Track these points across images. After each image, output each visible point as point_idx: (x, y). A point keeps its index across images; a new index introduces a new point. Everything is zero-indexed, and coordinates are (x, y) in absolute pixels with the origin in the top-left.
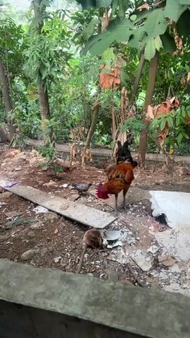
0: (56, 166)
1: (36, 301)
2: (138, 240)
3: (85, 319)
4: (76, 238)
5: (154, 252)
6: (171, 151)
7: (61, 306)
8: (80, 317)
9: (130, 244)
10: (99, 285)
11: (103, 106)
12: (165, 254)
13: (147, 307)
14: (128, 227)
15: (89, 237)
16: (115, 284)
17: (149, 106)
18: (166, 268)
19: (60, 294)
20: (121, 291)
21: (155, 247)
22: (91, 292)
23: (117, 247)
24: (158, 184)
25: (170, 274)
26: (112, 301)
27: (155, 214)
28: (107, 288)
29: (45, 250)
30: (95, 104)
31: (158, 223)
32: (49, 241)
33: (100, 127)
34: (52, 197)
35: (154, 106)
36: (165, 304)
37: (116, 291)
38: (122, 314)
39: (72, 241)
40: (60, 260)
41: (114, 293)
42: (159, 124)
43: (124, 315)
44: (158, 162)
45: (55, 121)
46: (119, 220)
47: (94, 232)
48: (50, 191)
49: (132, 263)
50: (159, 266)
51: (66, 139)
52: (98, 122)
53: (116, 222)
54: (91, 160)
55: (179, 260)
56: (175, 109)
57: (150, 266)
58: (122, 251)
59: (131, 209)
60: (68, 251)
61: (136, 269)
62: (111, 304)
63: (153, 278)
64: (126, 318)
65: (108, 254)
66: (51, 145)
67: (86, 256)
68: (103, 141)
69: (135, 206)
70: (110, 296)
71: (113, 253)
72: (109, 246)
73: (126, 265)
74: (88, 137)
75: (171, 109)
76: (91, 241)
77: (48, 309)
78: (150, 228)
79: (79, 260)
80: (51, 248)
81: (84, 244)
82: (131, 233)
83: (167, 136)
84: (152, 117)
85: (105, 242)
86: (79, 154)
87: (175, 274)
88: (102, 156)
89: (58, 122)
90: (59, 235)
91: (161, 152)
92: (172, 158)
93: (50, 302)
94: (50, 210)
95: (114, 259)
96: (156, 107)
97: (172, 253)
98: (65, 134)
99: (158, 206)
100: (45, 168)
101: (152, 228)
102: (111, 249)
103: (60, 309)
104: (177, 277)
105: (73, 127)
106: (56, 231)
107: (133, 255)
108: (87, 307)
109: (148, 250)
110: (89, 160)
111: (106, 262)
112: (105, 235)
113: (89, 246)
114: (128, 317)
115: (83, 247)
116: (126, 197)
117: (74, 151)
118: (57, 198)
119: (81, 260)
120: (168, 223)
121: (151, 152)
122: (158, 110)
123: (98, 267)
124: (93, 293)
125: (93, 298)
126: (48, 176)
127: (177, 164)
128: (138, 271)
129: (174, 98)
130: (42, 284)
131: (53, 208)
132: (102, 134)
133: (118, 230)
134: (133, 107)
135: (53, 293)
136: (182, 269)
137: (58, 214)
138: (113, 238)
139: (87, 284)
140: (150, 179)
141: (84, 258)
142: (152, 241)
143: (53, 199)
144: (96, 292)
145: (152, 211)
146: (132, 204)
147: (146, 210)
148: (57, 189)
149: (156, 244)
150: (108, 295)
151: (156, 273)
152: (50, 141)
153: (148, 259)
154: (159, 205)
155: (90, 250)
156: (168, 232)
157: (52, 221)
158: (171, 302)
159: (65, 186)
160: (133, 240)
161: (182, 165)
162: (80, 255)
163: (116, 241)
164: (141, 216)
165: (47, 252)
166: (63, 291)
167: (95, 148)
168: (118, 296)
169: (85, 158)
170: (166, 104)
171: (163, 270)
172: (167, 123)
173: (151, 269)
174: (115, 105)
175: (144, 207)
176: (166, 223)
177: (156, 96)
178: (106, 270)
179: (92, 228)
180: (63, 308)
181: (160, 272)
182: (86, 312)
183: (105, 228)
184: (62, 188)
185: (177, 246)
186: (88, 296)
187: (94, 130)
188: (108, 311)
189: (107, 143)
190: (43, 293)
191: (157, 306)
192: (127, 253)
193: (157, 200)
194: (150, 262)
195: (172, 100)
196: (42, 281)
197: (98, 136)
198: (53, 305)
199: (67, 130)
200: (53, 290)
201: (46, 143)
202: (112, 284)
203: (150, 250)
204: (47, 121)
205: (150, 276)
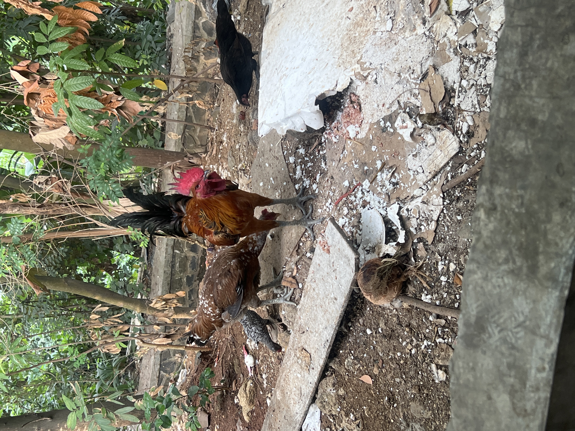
0: (195, 388)
1: (534, 411)
2: (384, 165)
3: (568, 279)
4: (382, 325)
5: (410, 125)
6: (159, 84)
7: (540, 343)
8: (566, 292)
9: (395, 184)
10: (486, 247)
11: (33, 262)
12: (415, 95)
13: (533, 122)
14: (351, 190)
15: (380, 292)
16: (482, 205)
17: (36, 139)
18: (449, 93)
19: (513, 347)
20: (498, 191)
21: (398, 123)
22: (504, 267)
23: (401, 218)
24: (243, 116)
25: (464, 83)
26: (523, 211)
27: (317, 123)
28: (491, 226)
29: (415, 408)
30: (28, 286)
31: (340, 115)
32: (392, 399)
33: (92, 272)
34: (279, 395)
35: (35, 128)
36: (523, 77)
37: (497, 201)
38: (553, 186)
39: (390, 336)
40: (439, 367)
41: (503, 207)
42: (86, 112)
43: (557, 179)
44: (188, 119)
45: (72, 396)
46: (335, 214)
47: (366, 279)
48: (262, 403)
49: (440, 180)
50: (445, 112)
51: (122, 364)
52: (79, 277)
53: (341, 222)
54: (181, 294)
55: (430, 63)
56: (43, 72)
57: (447, 133)
58: (411, 205)
59: (307, 183)
60: (417, 346)
61: (454, 168)
62: (531, 214)
63: (476, 126)
64: (562, 175)
65: (420, 240)
66: (139, 404)
67: (426, 298)
68: (130, 263)
69: (298, 172)
70: (512, 218)
71: (418, 229)
72: (401, 239)
73: (446, 194)
74: (120, 304)
75: (43, 82)
76: (390, 284)
77: (551, 377)
78: (352, 135)
79: (438, 317)
80: (411, 392)
81: (397, 304)
82: (366, 184)
83: (118, 93)
84: (64, 131)
85: (391, 249)
86: (166, 327)
87: (463, 71)
88: (173, 266)
89: (75, 387)
90: (376, 371)
91: (161, 109)
92: (177, 83)
93: (533, 371)
94: (313, 400)
95: (433, 226)
96: (39, 121)
97: (413, 79)
98: (110, 369)
99: (298, 114)
100: (203, 418)
101: (352, 130)
102: (408, 234)
103: (547, 346)
104: (472, 67)
105: (89, 347)
106: (367, 379)
107: (422, 178)
108: (540, 275)
109: (407, 138)
110: (181, 300)
111: (440, 247)
112: (372, 250)
113: (403, 292)
114: (559, 170)
115: (405, 305)
116: (277, 196)
117: (157, 341)
118: (281, 381)
119: (437, 311)
120: (340, 89)
121: (163, 138)
122: (45, 117)
123: (452, 267)
124: (506, 261)
125: (519, 262)
126: (223, 408)
127: (191, 70)
128: (461, 165)
129: (15, 75)
130: (490, 398)
131: (309, 390)
132: (111, 268)
133: (359, 216)
134: (36, 181)
135: (510, 366)
136: (452, 55)
137: (323, 376)
138: (381, 229)
139: (486, 278)
140: (229, 138)
141: (433, 304)
142: (384, 130)
143: (283, 392)
144: (502, 254)
145: (309, 130)
146: (295, 181)
147: (307, 146)
148: (257, 384)
149: (391, 118)
150: (508, 223)
151: (464, 119)
152: (129, 409)
153: (429, 139)
154: (294, 110)
155: (411, 288)
156: (360, 88)
157: (341, 392)
158: (520, 64)
159: (249, 361)
160: (384, 176)
161: (195, 58)
162: (424, 314)
163: (387, 222)
164: (324, 157)
165: (422, 402)
166: (504, 341)
167: (148, 285)
168: (510, 197)
169: (177, 310)
170: (31, 96)
171: (455, 102)
172: (81, 93)
173: (455, 132)
174: (30, 230)
175: (302, 151)
176: (340, 95)
177: (10, 123)
178: (461, 246)
179: (355, 283)
180: (546, 337)
181: (460, 110)
182: (552, 278)
183: (355, 251)
184: (255, 368)
185: (397, 67)
186: (514, 273)
187: (101, 289)
188: (549, 220)
189: (138, 252)
190: (512, 393)
191: (531, 98)
192: (417, 192)
193: (281, 116)
194: (438, 134)
195: (21, 79)
196: (482, 399)
197: (117, 277)
198: (539, 363)
199: (98, 364)
200: (504, 368)
201: (134, 418)
202: (481, 214)
203: (406, 134)
204: (71, 418)
205: (470, 134)
